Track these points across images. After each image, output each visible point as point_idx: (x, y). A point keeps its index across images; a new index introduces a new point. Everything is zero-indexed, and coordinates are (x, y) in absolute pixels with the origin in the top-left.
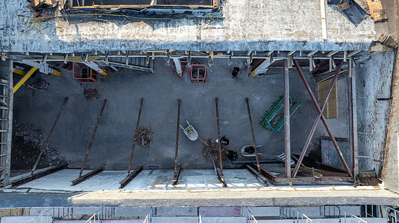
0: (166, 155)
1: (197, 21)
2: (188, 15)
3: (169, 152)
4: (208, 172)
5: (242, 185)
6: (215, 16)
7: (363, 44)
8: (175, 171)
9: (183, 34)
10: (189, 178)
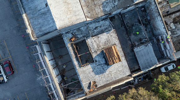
5: (57, 80)
10: (55, 70)
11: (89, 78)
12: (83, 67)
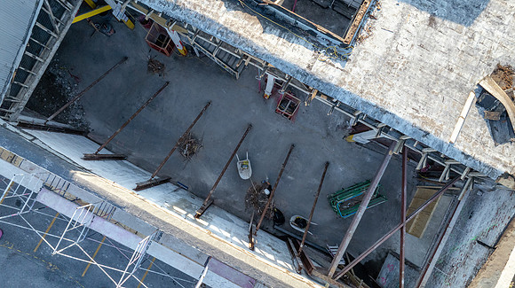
0: (204, 179)
1: (317, 46)
2: (310, 35)
3: (209, 178)
4: (241, 223)
5: (272, 257)
6: (341, 53)
7: (492, 170)
8: (206, 202)
9: (294, 54)
10: (216, 219)
11: (453, 76)
12: (357, 39)
